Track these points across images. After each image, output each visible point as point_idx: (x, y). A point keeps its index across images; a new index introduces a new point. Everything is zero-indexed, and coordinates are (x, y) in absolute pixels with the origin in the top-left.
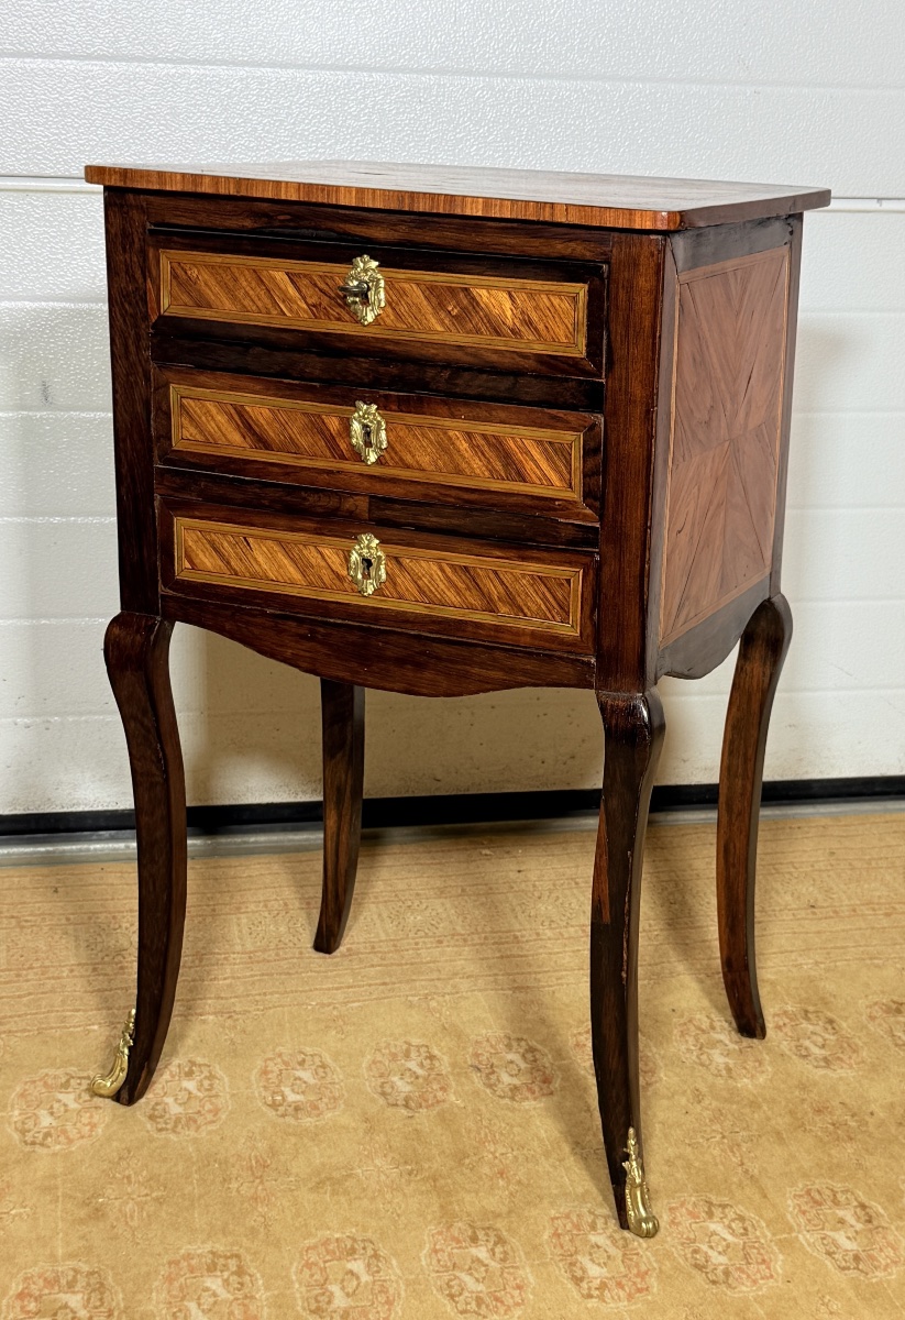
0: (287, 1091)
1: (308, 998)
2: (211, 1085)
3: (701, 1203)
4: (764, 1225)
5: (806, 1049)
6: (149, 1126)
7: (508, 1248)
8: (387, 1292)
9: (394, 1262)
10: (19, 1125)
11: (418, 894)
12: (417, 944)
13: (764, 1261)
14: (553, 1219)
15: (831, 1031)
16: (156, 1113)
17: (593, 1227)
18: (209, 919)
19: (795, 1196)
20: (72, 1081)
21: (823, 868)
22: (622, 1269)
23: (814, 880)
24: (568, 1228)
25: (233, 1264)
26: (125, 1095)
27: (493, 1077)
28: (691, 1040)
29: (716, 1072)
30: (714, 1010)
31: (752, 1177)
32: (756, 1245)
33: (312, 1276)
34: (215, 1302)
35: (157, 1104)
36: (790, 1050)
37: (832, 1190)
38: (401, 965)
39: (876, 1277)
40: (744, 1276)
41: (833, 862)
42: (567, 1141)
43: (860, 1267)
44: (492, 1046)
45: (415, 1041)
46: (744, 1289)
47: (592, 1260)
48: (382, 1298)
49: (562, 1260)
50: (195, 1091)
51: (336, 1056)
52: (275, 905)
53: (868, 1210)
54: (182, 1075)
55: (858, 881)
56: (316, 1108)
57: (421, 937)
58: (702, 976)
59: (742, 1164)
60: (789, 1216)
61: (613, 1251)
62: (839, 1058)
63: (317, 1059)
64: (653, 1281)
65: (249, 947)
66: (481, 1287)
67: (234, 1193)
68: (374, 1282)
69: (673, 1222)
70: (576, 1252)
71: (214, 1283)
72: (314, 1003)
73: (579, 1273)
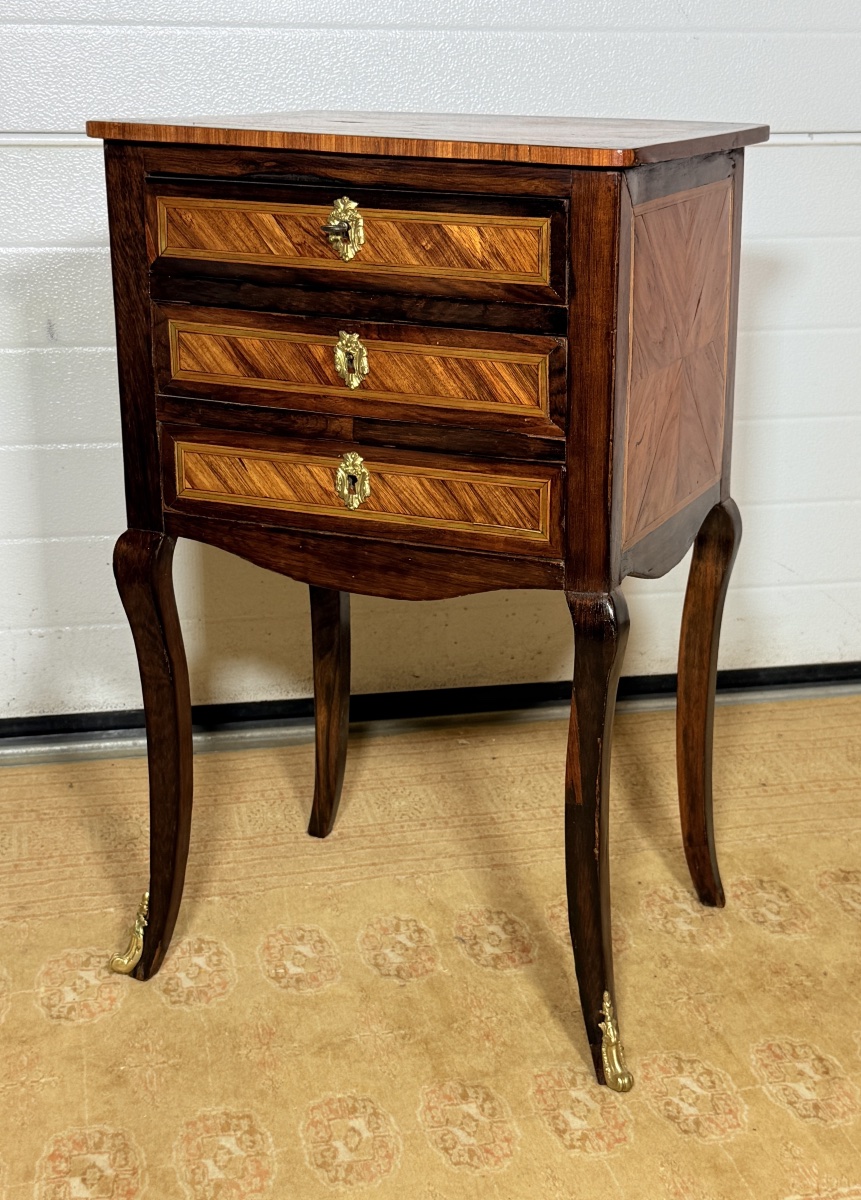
0: (288, 964)
1: (305, 879)
2: (219, 960)
3: (671, 1059)
4: (729, 1078)
5: (763, 915)
6: (163, 999)
7: (495, 1104)
8: (387, 1146)
9: (392, 1119)
10: (45, 1001)
11: (401, 782)
12: (402, 827)
13: (731, 1111)
14: (536, 1077)
15: (785, 899)
16: (170, 987)
17: (573, 1083)
18: (211, 809)
19: (757, 1051)
20: (92, 959)
21: (772, 749)
22: (601, 1121)
23: (764, 761)
24: (550, 1085)
25: (245, 1124)
26: (141, 971)
27: (477, 948)
28: (657, 910)
29: (680, 939)
30: (676, 882)
31: (717, 1034)
32: (724, 1097)
33: (317, 1133)
34: (230, 1160)
35: (170, 979)
36: (748, 917)
37: (791, 1045)
38: (388, 847)
39: (835, 1124)
40: (713, 1126)
41: (781, 744)
42: (546, 1005)
43: (820, 1115)
44: (474, 919)
45: (404, 916)
46: (714, 1137)
47: (573, 1114)
48: (382, 1153)
49: (545, 1114)
50: (204, 966)
51: (332, 931)
52: (272, 794)
53: (825, 1063)
54: (193, 952)
55: (804, 760)
56: (315, 979)
57: (406, 821)
58: (664, 851)
59: (708, 1023)
60: (752, 1070)
61: (592, 1105)
62: (795, 924)
63: (315, 935)
64: (630, 1132)
65: (249, 833)
66: (472, 1140)
67: (243, 1059)
68: (375, 1138)
69: (646, 1078)
70: (559, 1106)
71: (228, 1142)
72: (310, 884)
73: (562, 1126)
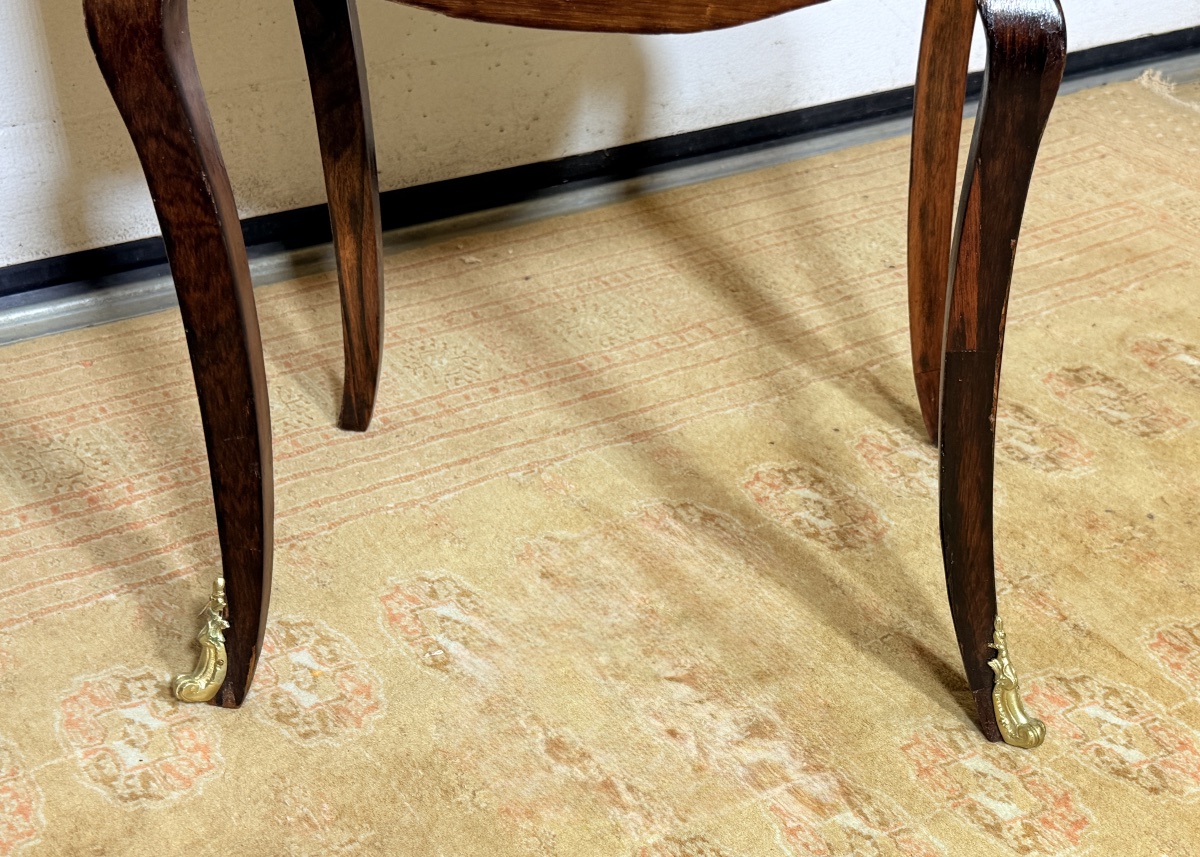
1: (380, 499)
2: (332, 651)
3: (1055, 681)
4: (1146, 694)
5: (1018, 449)
6: (286, 733)
7: (877, 804)
12: (467, 398)
13: (1183, 745)
15: (1029, 421)
16: (284, 710)
17: (957, 747)
22: (1034, 799)
24: (930, 757)
26: (229, 695)
28: (882, 464)
30: (880, 421)
31: (1089, 633)
32: (1157, 723)
35: (276, 696)
40: (1178, 772)
44: (657, 521)
45: (560, 533)
46: (1193, 790)
49: (955, 806)
50: (316, 666)
51: (471, 573)
54: (283, 645)
57: (467, 388)
58: (836, 379)
59: (1065, 618)
60: (1166, 677)
61: (1010, 777)
62: (1065, 455)
63: (450, 586)
64: (1084, 808)
70: (964, 789)
72: (392, 505)
73: (989, 819)
